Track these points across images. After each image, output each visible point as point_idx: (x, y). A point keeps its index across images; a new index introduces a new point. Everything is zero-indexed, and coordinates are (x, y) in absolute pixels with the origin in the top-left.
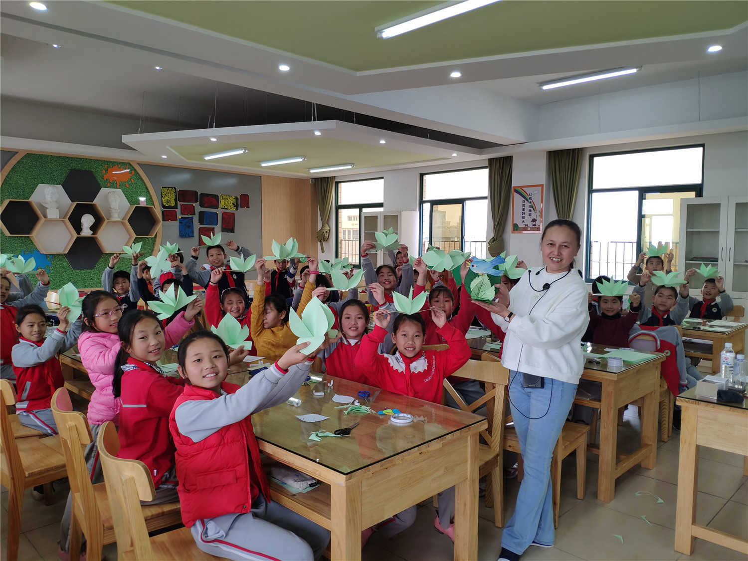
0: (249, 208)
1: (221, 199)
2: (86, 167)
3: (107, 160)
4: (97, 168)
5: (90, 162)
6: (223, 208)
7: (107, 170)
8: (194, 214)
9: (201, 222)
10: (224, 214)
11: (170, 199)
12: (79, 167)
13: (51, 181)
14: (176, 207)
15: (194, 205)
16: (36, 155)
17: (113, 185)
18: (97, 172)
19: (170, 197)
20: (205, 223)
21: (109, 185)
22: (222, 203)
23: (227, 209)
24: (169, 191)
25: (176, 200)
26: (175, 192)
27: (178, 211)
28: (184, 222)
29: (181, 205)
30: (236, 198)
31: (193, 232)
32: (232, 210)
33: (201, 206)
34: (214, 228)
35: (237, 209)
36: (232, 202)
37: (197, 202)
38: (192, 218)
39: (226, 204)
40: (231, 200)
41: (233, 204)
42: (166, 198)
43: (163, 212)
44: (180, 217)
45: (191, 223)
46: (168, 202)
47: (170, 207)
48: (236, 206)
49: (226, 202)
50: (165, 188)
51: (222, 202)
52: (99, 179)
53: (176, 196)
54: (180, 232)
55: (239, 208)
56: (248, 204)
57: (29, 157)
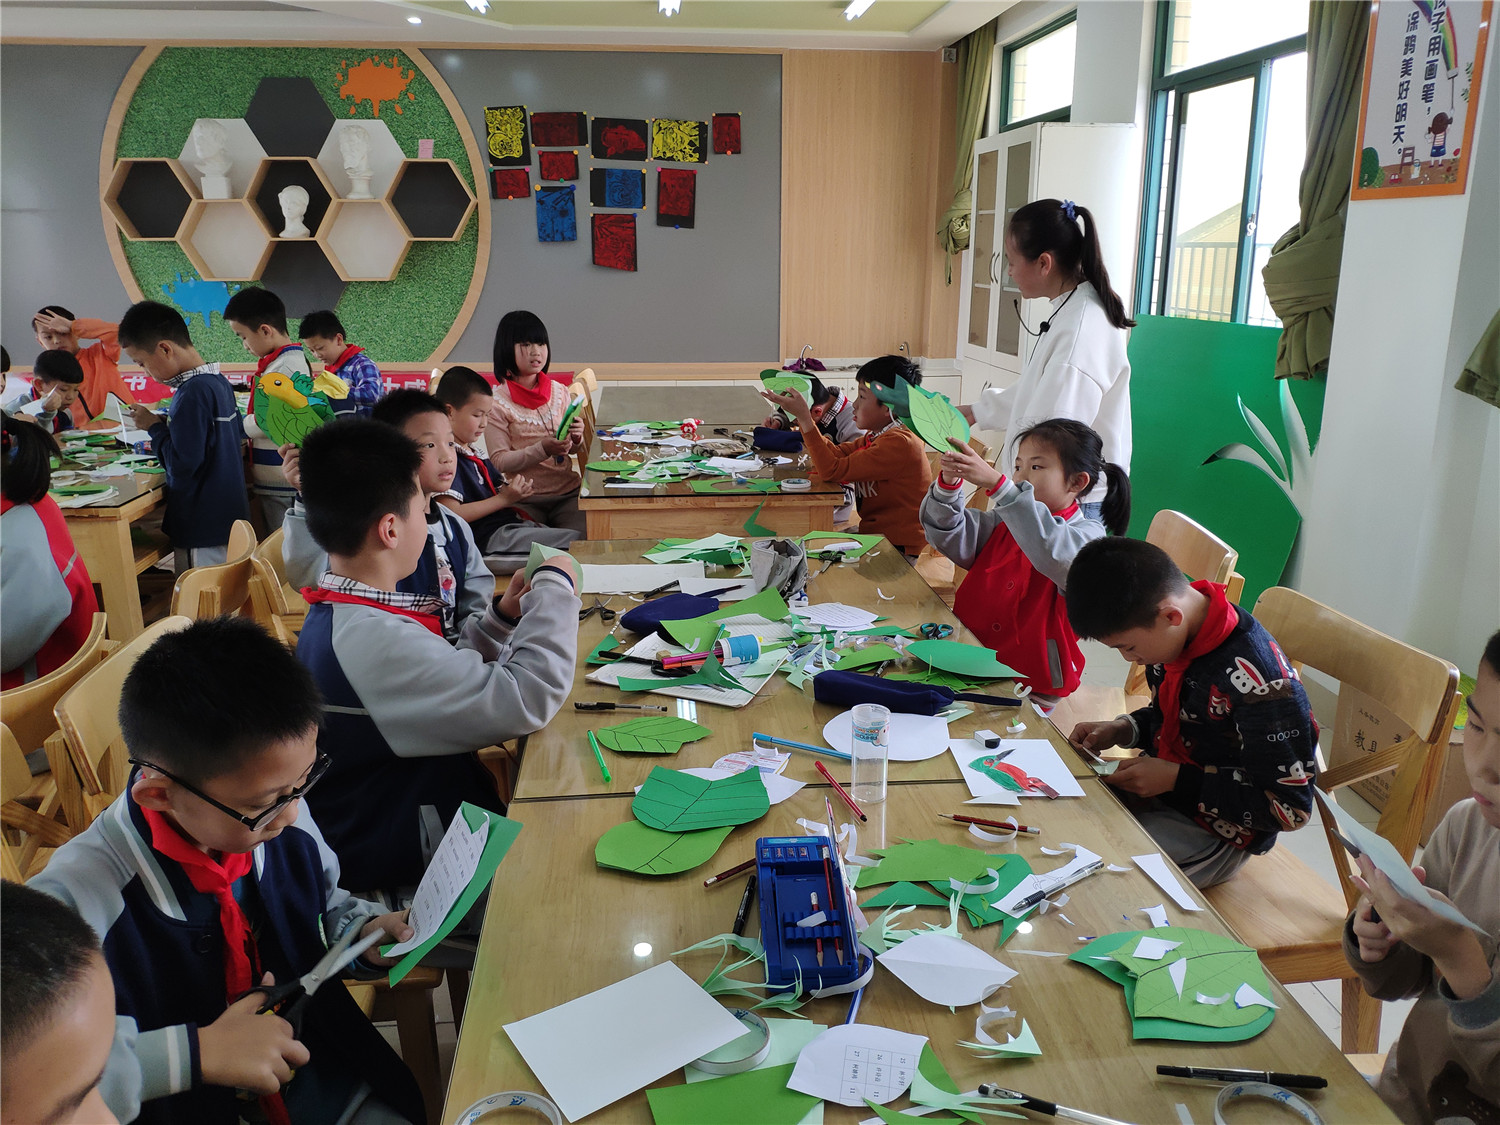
0: (739, 153)
1: (655, 129)
2: (298, 69)
3: (346, 47)
4: (322, 69)
5: (306, 58)
6: (660, 158)
7: (345, 75)
8: (576, 177)
9: (597, 198)
10: (662, 174)
11: (510, 137)
12: (282, 71)
13: (222, 109)
14: (526, 159)
15: (576, 152)
16: (185, 49)
17: (364, 112)
18: (325, 80)
19: (509, 133)
20: (607, 204)
21: (353, 111)
22: (657, 143)
23: (671, 159)
24: (506, 117)
25: (525, 142)
26: (524, 121)
27: (533, 170)
28: (549, 200)
29: (542, 155)
30: (702, 127)
31: (574, 227)
32: (690, 162)
33: (598, 152)
34: (633, 217)
35: (702, 159)
36: (687, 140)
37: (583, 142)
38: (572, 188)
39: (670, 144)
40: (687, 133)
41: (691, 143)
42: (500, 137)
43: (493, 175)
44: (538, 188)
45: (570, 204)
46: (504, 146)
47: (509, 161)
48: (701, 151)
49: (669, 141)
50: (496, 109)
51: (658, 139)
52: (330, 99)
53: (525, 130)
54: (541, 227)
55: (710, 156)
56: (738, 141)
57: (170, 57)
